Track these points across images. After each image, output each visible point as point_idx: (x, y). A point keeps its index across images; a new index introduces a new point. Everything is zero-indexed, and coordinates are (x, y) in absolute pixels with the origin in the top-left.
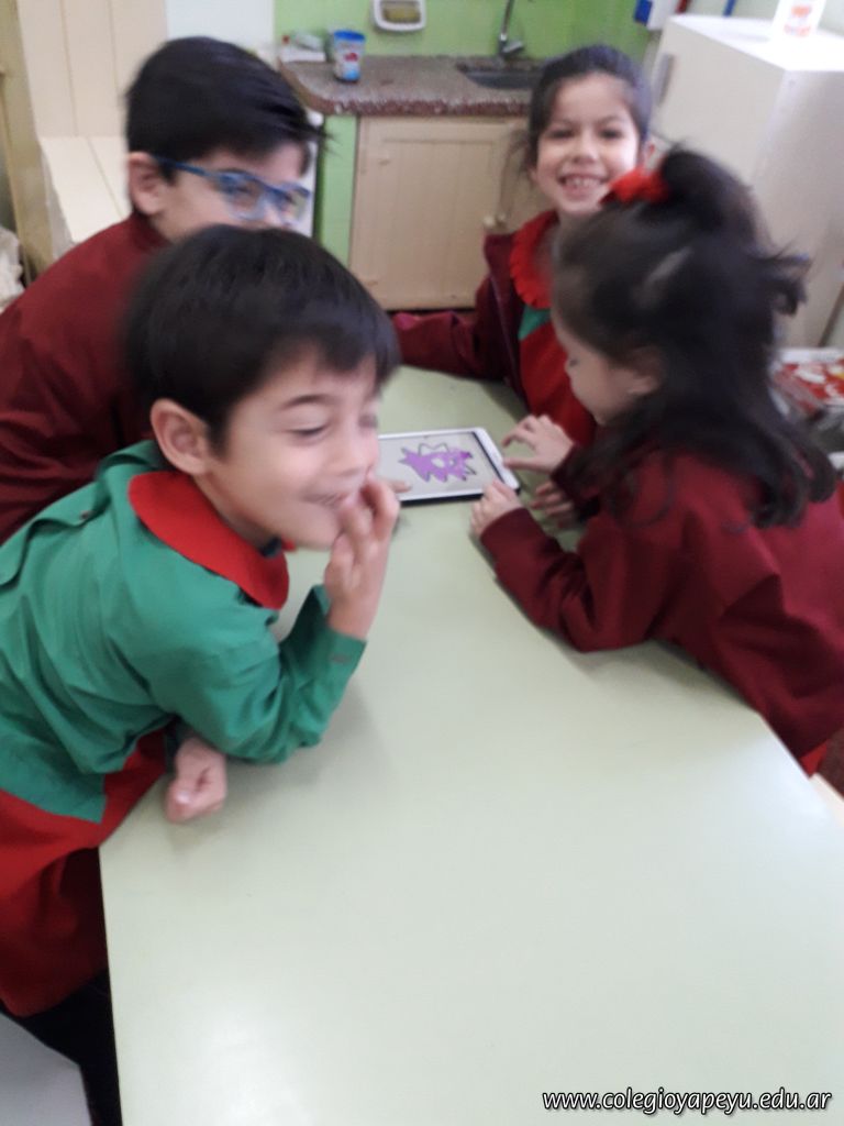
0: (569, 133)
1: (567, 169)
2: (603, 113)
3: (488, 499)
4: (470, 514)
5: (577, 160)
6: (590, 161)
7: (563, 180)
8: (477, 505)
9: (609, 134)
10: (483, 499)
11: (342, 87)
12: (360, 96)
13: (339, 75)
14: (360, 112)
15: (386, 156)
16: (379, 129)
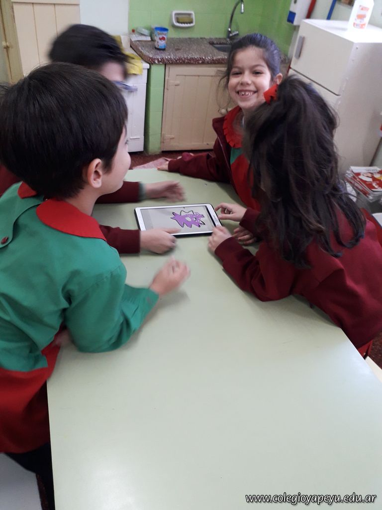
0: (240, 73)
1: (239, 88)
2: (254, 63)
3: (215, 234)
4: (207, 242)
5: (242, 84)
6: (248, 84)
7: (238, 92)
8: (210, 237)
9: (257, 73)
10: (213, 235)
11: (158, 51)
12: (166, 56)
13: (157, 46)
14: (166, 63)
15: (178, 82)
16: (174, 70)
